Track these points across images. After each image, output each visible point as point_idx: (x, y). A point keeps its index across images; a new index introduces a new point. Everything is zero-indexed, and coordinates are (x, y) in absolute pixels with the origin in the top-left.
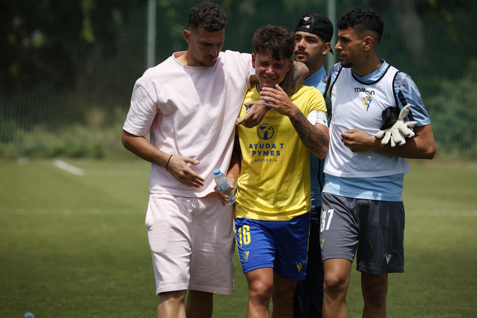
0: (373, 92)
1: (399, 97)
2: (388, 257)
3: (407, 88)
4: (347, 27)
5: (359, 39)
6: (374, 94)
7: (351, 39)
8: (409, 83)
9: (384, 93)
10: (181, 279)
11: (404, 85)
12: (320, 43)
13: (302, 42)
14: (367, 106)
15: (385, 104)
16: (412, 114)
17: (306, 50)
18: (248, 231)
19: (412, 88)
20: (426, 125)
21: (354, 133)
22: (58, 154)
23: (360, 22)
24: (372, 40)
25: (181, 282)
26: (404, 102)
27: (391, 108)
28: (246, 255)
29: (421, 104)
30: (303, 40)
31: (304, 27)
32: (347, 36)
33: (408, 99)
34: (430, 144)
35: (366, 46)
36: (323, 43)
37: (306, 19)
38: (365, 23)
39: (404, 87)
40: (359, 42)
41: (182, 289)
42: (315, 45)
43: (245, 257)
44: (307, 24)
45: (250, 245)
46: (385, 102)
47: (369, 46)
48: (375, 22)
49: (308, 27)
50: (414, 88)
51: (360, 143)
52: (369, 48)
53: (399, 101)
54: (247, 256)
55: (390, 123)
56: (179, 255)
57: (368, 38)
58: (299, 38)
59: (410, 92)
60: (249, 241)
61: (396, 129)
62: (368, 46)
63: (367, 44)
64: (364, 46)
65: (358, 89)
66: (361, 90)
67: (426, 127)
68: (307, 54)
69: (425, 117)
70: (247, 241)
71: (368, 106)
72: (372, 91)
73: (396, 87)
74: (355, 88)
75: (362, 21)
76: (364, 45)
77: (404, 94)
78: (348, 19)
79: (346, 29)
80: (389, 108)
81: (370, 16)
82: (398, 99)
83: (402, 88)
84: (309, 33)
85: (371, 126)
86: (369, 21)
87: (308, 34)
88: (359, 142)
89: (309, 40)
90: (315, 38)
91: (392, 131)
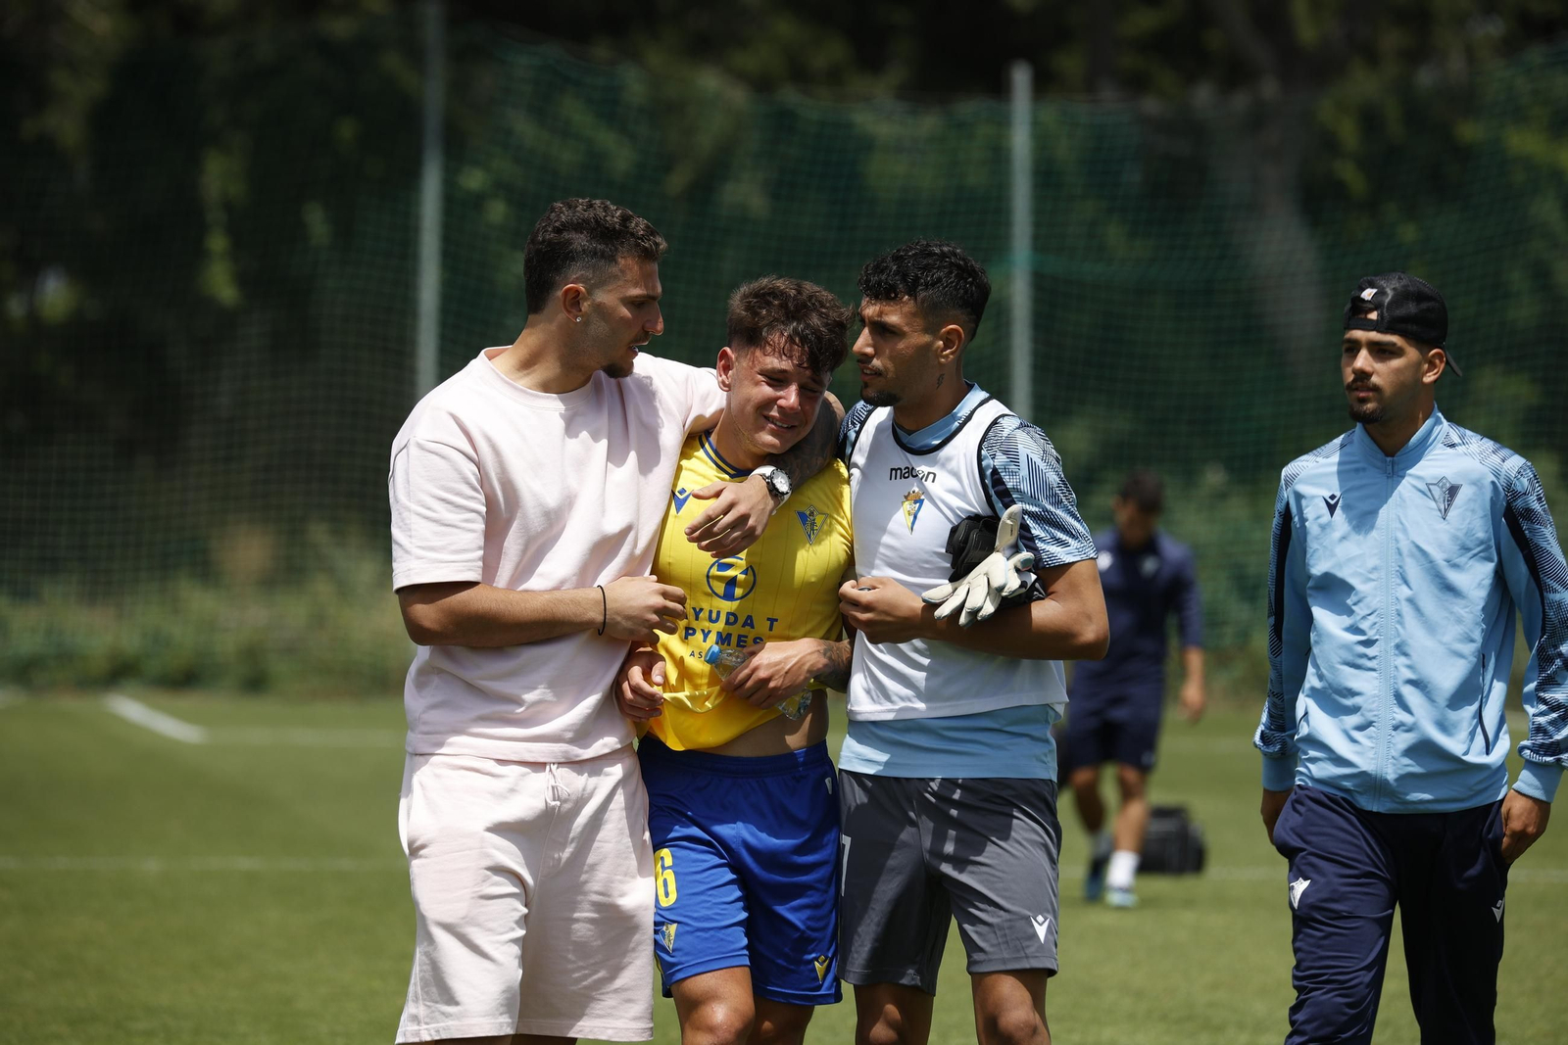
0: (931, 476)
1: (993, 487)
2: (1040, 925)
3: (1015, 461)
4: (896, 296)
5: (926, 330)
6: (933, 481)
7: (906, 329)
8: (1020, 447)
9: (956, 475)
10: (502, 1005)
11: (1005, 453)
12: (1412, 353)
13: (1363, 360)
14: (912, 518)
15: (958, 508)
16: (1030, 532)
17: (1375, 379)
18: (669, 868)
19: (1029, 460)
20: (1074, 563)
21: (874, 588)
22: (120, 673)
23: (933, 284)
24: (963, 336)
25: (501, 1014)
26: (1007, 500)
27: (974, 518)
28: (669, 935)
29: (1058, 503)
30: (1364, 353)
31: (1363, 316)
32: (893, 319)
33: (1018, 491)
34: (1089, 617)
35: (942, 352)
36: (1421, 353)
37: (1368, 294)
38: (946, 286)
39: (1005, 457)
40: (927, 338)
41: (502, 1034)
42: (1396, 363)
43: (667, 940)
44: (1371, 311)
45: (675, 906)
46: (956, 502)
47: (952, 353)
48: (971, 284)
49: (1373, 316)
50: (1036, 459)
51: (889, 619)
52: (951, 356)
53: (994, 498)
54: (672, 938)
55: (964, 560)
56: (502, 934)
57: (952, 329)
58: (1354, 348)
59: (1024, 472)
60: (673, 897)
61: (982, 575)
62: (948, 351)
63: (946, 347)
64: (937, 350)
65: (896, 470)
66: (904, 472)
67: (1074, 568)
68: (1376, 389)
69: (1070, 540)
70: (667, 894)
71: (915, 517)
72: (929, 473)
73: (986, 457)
74: (892, 470)
75: (939, 280)
76: (939, 347)
77: (1006, 479)
78: (897, 273)
79: (893, 299)
80: (969, 518)
81: (958, 266)
82: (992, 492)
83: (1000, 460)
84: (1378, 331)
85: (927, 573)
86: (957, 284)
87: (1374, 335)
88: (887, 613)
89: (1381, 351)
90: (1394, 344)
91: (971, 581)
